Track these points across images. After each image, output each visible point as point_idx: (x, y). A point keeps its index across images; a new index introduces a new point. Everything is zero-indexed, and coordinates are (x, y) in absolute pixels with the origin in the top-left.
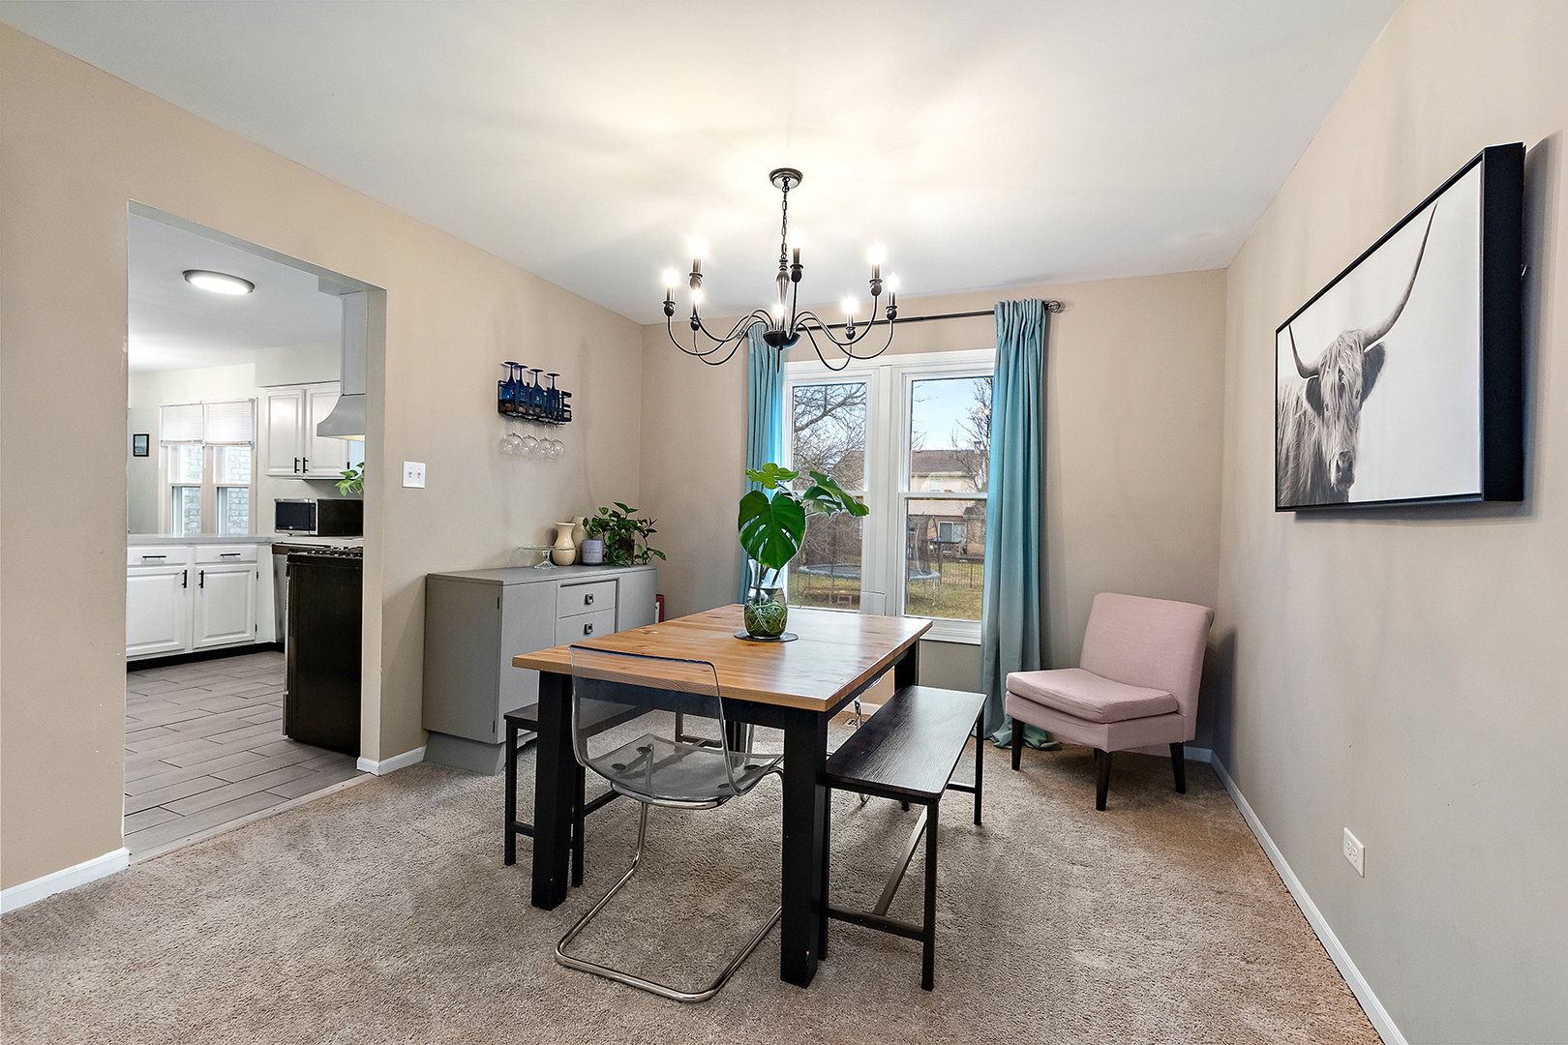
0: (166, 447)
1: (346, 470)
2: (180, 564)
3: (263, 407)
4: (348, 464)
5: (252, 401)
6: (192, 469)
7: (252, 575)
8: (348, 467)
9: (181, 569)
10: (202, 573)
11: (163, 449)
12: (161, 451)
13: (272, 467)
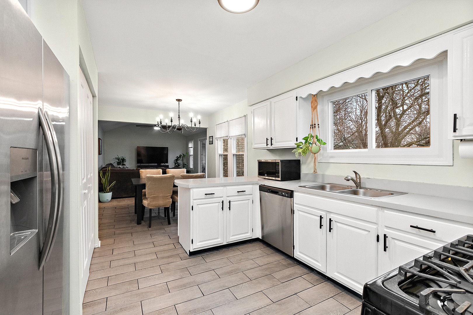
0: (218, 140)
1: (296, 142)
2: (220, 197)
3: (250, 118)
4: (297, 138)
5: (245, 116)
6: (225, 148)
7: (251, 201)
8: (297, 141)
9: (220, 200)
10: (230, 202)
11: (217, 141)
12: (216, 141)
13: (255, 144)
